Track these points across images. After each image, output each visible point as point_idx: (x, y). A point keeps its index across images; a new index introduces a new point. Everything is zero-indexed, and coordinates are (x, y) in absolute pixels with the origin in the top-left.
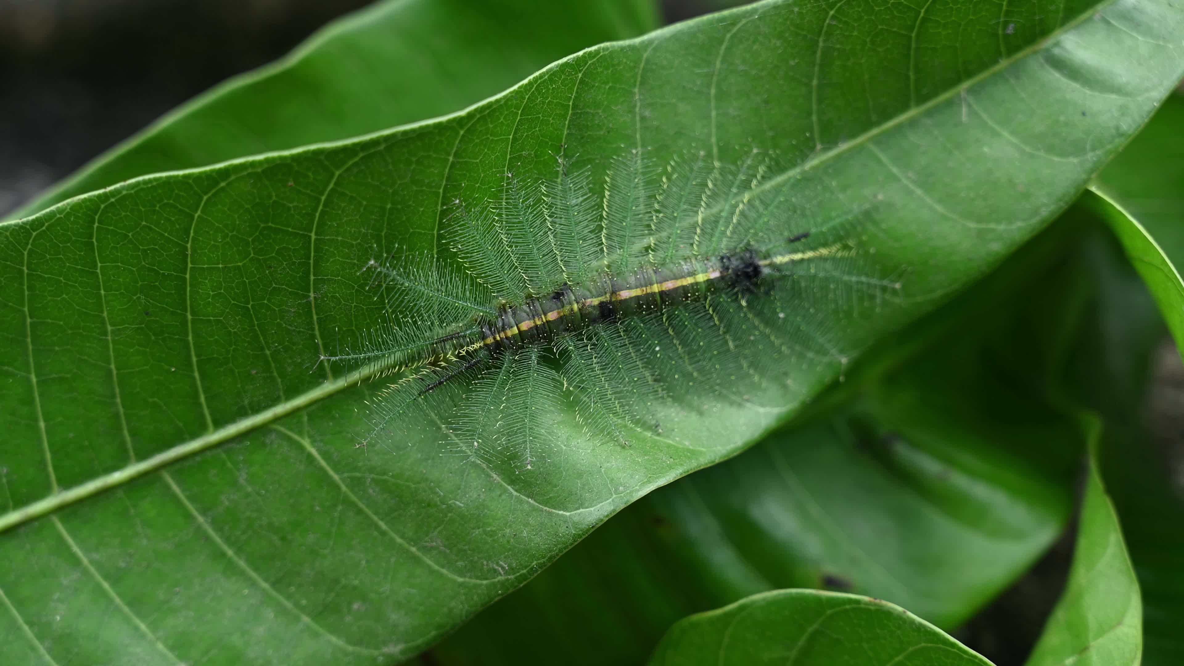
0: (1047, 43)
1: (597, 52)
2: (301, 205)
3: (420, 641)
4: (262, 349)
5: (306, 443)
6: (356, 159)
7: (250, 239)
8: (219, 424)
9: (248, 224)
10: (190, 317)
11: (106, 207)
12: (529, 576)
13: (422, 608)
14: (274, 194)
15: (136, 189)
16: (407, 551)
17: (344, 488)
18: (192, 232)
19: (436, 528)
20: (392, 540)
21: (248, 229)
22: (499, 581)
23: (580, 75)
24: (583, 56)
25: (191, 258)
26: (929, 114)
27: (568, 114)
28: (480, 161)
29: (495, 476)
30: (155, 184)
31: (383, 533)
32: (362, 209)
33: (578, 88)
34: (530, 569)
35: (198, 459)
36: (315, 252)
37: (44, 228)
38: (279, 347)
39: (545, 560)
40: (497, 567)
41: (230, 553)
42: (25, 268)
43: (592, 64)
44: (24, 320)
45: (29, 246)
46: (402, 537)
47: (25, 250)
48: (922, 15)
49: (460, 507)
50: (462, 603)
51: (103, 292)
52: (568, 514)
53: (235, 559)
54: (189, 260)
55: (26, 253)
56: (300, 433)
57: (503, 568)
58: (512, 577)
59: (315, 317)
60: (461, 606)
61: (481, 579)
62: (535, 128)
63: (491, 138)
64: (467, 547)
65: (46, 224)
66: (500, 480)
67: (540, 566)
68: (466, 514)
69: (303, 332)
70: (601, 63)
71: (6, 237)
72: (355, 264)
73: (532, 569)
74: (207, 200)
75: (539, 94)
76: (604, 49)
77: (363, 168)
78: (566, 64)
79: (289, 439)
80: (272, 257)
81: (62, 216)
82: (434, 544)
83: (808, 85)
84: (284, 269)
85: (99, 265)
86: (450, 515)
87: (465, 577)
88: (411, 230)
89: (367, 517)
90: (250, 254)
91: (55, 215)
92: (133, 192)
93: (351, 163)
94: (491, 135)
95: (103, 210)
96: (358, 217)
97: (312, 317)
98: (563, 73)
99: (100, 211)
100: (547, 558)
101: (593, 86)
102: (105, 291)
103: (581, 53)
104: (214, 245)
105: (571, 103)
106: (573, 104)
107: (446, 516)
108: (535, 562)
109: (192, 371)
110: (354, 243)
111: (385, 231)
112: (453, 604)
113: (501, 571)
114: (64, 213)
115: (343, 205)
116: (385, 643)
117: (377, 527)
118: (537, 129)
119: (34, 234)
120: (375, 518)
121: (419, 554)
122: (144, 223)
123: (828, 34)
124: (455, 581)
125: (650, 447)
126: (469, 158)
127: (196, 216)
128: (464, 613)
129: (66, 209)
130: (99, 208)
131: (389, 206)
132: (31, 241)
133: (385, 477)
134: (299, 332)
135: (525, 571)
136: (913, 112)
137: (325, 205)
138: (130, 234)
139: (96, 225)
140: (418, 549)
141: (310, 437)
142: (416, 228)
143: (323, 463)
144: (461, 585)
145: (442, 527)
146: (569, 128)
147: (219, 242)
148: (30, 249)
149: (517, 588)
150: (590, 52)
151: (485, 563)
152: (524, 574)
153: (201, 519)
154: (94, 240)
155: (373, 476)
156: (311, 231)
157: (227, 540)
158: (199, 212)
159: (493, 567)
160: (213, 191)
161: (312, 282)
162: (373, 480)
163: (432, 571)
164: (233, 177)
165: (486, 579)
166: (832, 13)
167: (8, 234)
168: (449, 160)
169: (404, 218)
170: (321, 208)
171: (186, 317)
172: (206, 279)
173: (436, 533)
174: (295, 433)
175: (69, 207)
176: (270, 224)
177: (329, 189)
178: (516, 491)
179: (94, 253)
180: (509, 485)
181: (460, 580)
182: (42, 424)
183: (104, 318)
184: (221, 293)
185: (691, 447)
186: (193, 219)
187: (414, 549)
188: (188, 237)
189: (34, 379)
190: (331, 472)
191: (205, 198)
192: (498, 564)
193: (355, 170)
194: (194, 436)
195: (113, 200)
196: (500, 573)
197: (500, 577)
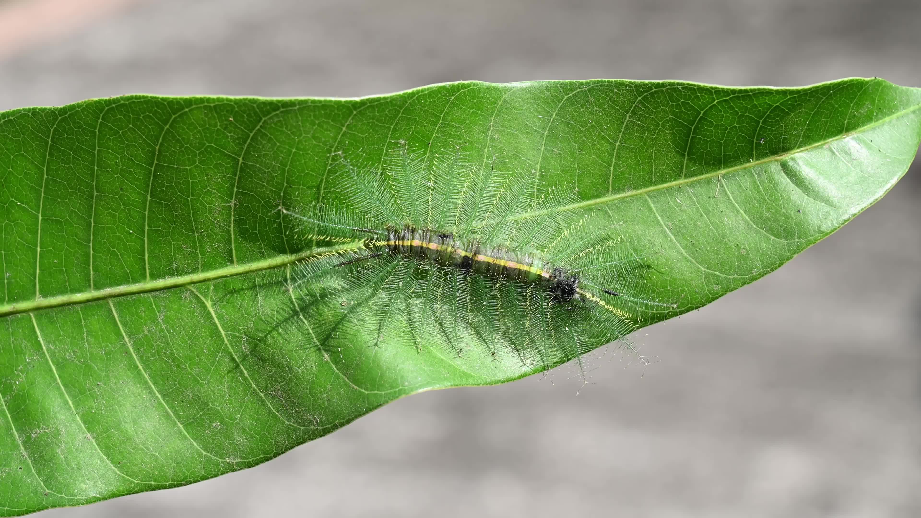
0: (786, 157)
1: (469, 85)
2: (236, 136)
4: (193, 232)
5: (209, 304)
6: (278, 112)
7: (198, 152)
8: (154, 276)
9: (198, 141)
10: (149, 198)
11: (108, 109)
14: (219, 124)
15: (130, 101)
16: (257, 395)
17: (226, 341)
18: (161, 139)
19: (280, 383)
20: (249, 385)
21: (197, 145)
22: (311, 429)
23: (453, 98)
24: (458, 85)
25: (157, 157)
26: (692, 185)
27: (438, 123)
28: (366, 137)
29: (326, 356)
30: (142, 100)
31: (245, 378)
32: (275, 148)
33: (449, 106)
34: (334, 425)
35: (135, 297)
36: (240, 172)
37: (67, 115)
38: (205, 233)
39: (344, 421)
40: (312, 419)
41: (141, 367)
42: (50, 140)
43: (464, 92)
44: (43, 175)
45: (55, 126)
46: (256, 384)
47: (52, 127)
48: (701, 115)
49: (298, 372)
50: (285, 439)
51: (96, 168)
52: (366, 392)
53: (143, 372)
55: (52, 130)
56: (206, 297)
57: (317, 421)
58: (321, 428)
59: (233, 218)
61: (300, 426)
62: (412, 125)
63: (376, 123)
64: (296, 401)
65: (69, 113)
66: (329, 360)
68: (301, 377)
69: (223, 227)
70: (470, 93)
71: (42, 116)
72: (264, 186)
74: (175, 119)
75: (419, 102)
76: (474, 85)
77: (281, 119)
78: (444, 88)
79: (198, 298)
80: (210, 168)
81: (80, 110)
82: (276, 394)
83: (613, 145)
84: (217, 178)
85: (97, 148)
86: (290, 376)
87: (291, 421)
88: (306, 171)
90: (196, 163)
91: (75, 108)
92: (127, 102)
93: (274, 114)
94: (377, 121)
95: (106, 111)
96: (272, 153)
97: (230, 218)
98: (440, 93)
99: (104, 112)
100: (346, 420)
101: (461, 108)
102: (97, 167)
103: (456, 83)
104: (173, 151)
105: (442, 116)
106: (443, 116)
107: (288, 376)
108: (337, 421)
109: (144, 236)
110: (266, 171)
111: (288, 167)
112: (278, 438)
113: (315, 422)
114: (82, 108)
115: (264, 142)
116: (228, 455)
117: (242, 373)
118: (413, 127)
119: (60, 118)
120: (242, 367)
121: (265, 399)
122: (131, 126)
123: (634, 113)
124: (283, 423)
125: (436, 363)
126: (358, 132)
127: (166, 128)
129: (83, 105)
130: (104, 109)
131: (294, 150)
132: (57, 123)
133: (255, 340)
134: (220, 226)
135: (330, 426)
136: (681, 181)
137: (252, 140)
138: (121, 132)
139: (100, 120)
140: (265, 395)
141: (212, 301)
142: (310, 171)
143: (216, 321)
144: (287, 426)
145: (284, 383)
146: (437, 132)
147: (178, 150)
148: (55, 128)
150: (464, 84)
151: (305, 414)
153: (127, 339)
154: (97, 131)
155: (247, 337)
156: (240, 156)
157: (141, 358)
158: (168, 126)
159: (310, 419)
160: (180, 113)
161: (235, 193)
162: (247, 340)
163: (270, 413)
164: (194, 106)
165: (304, 426)
166: (640, 98)
167: (43, 114)
168: (342, 129)
169: (303, 162)
170: (249, 141)
171: (147, 197)
172: (164, 174)
173: (279, 386)
174: (202, 295)
175: (85, 104)
176: (213, 145)
177: (256, 129)
178: (338, 369)
179: (95, 140)
180: (334, 364)
181: (287, 422)
182: (39, 249)
183: (93, 185)
184: (172, 185)
185: (465, 370)
186: (163, 130)
187: (262, 394)
188: (158, 142)
189: (40, 218)
190: (220, 328)
191: (173, 117)
192: (313, 417)
193: (276, 120)
194: (135, 281)
195: (114, 105)
196: (313, 424)
197: (312, 427)
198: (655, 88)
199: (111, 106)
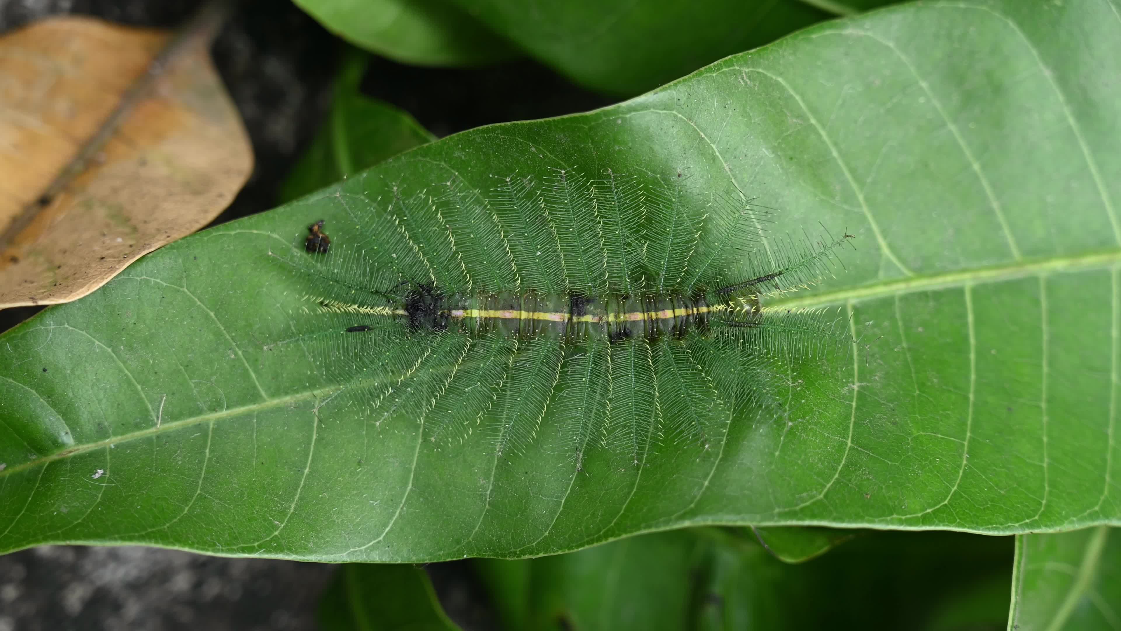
2: (858, 474)
3: (828, 32)
4: (910, 349)
5: (886, 250)
6: (802, 505)
7: (910, 453)
8: (960, 290)
9: (911, 468)
10: (971, 396)
11: (1034, 516)
12: (722, 63)
13: (819, 63)
14: (883, 491)
15: (1007, 525)
16: (819, 121)
17: (861, 197)
18: (961, 474)
19: (790, 135)
20: (830, 136)
21: (911, 463)
22: (748, 68)
25: (964, 450)
30: (990, 526)
31: (836, 144)
32: (803, 457)
34: (720, 70)
36: (849, 427)
37: (1088, 511)
38: (893, 346)
39: (705, 75)
40: (748, 80)
42: (1109, 479)
43: (533, 542)
45: (1102, 498)
46: (820, 136)
47: (1106, 496)
49: (767, 149)
50: (784, 57)
52: (675, 112)
54: (966, 449)
55: (1106, 493)
56: (889, 261)
57: (743, 78)
58: (737, 68)
59: (856, 366)
60: (785, 54)
61: (763, 74)
64: (768, 108)
65: (1086, 514)
66: (724, 163)
67: (711, 70)
68: (762, 140)
69: (868, 354)
73: (718, 70)
74: (945, 500)
77: (797, 496)
79: (899, 258)
80: (891, 432)
82: (794, 120)
84: (880, 419)
86: (776, 144)
87: (776, 81)
89: (847, 164)
90: (912, 439)
92: (1010, 524)
93: (808, 504)
95: (1037, 514)
96: (808, 449)
97: (858, 367)
99: (1039, 514)
100: (704, 76)
102: (1043, 440)
104: (943, 457)
107: (779, 143)
108: (714, 75)
109: (975, 345)
111: (784, 431)
112: (791, 58)
113: (744, 76)
114: (1070, 520)
115: (820, 465)
116: (859, 40)
117: (840, 152)
119: (1097, 508)
120: (840, 162)
121: (809, 115)
122: (1002, 493)
124: (785, 79)
127: (956, 487)
128: (784, 47)
130: (1040, 516)
131: (777, 453)
132: (1101, 502)
133: (823, 197)
135: (724, 69)
136: (214, 416)
137: (835, 469)
138: (1015, 485)
139: (1044, 502)
140: (808, 120)
141: (880, 255)
143: (875, 227)
144: (781, 74)
145: (785, 134)
147: (937, 459)
148: (1102, 496)
149: (734, 55)
150: (531, 553)
151: (756, 88)
152: (726, 67)
154: (1047, 488)
155: (833, 202)
156: (851, 448)
157: (976, 180)
158: (953, 490)
159: (751, 82)
160: (938, 506)
161: (855, 400)
162: (833, 198)
163: (803, 96)
164: (920, 514)
165: (758, 73)
168: (709, 483)
170: (840, 468)
171: (974, 398)
172: (953, 427)
173: (791, 130)
174: (893, 263)
176: (890, 463)
177: (831, 483)
178: (712, 148)
179: (1048, 477)
180: (717, 157)
181: (780, 79)
183: (1047, 416)
184: (942, 411)
186: (959, 485)
187: (813, 121)
188: (965, 470)
190: (869, 216)
191: (946, 502)
192: (746, 83)
193: (804, 495)
195: (1027, 521)
196: (746, 74)
197: (747, 70)
198: (254, 547)
199: (1031, 520)
